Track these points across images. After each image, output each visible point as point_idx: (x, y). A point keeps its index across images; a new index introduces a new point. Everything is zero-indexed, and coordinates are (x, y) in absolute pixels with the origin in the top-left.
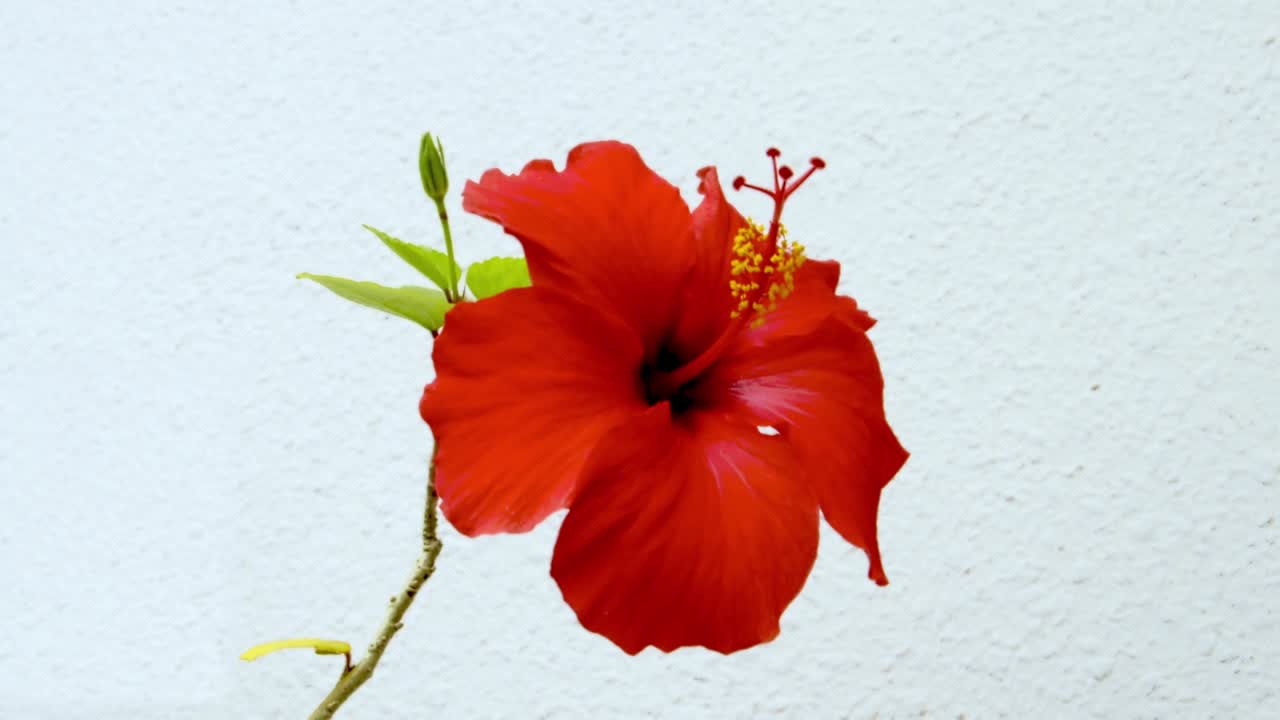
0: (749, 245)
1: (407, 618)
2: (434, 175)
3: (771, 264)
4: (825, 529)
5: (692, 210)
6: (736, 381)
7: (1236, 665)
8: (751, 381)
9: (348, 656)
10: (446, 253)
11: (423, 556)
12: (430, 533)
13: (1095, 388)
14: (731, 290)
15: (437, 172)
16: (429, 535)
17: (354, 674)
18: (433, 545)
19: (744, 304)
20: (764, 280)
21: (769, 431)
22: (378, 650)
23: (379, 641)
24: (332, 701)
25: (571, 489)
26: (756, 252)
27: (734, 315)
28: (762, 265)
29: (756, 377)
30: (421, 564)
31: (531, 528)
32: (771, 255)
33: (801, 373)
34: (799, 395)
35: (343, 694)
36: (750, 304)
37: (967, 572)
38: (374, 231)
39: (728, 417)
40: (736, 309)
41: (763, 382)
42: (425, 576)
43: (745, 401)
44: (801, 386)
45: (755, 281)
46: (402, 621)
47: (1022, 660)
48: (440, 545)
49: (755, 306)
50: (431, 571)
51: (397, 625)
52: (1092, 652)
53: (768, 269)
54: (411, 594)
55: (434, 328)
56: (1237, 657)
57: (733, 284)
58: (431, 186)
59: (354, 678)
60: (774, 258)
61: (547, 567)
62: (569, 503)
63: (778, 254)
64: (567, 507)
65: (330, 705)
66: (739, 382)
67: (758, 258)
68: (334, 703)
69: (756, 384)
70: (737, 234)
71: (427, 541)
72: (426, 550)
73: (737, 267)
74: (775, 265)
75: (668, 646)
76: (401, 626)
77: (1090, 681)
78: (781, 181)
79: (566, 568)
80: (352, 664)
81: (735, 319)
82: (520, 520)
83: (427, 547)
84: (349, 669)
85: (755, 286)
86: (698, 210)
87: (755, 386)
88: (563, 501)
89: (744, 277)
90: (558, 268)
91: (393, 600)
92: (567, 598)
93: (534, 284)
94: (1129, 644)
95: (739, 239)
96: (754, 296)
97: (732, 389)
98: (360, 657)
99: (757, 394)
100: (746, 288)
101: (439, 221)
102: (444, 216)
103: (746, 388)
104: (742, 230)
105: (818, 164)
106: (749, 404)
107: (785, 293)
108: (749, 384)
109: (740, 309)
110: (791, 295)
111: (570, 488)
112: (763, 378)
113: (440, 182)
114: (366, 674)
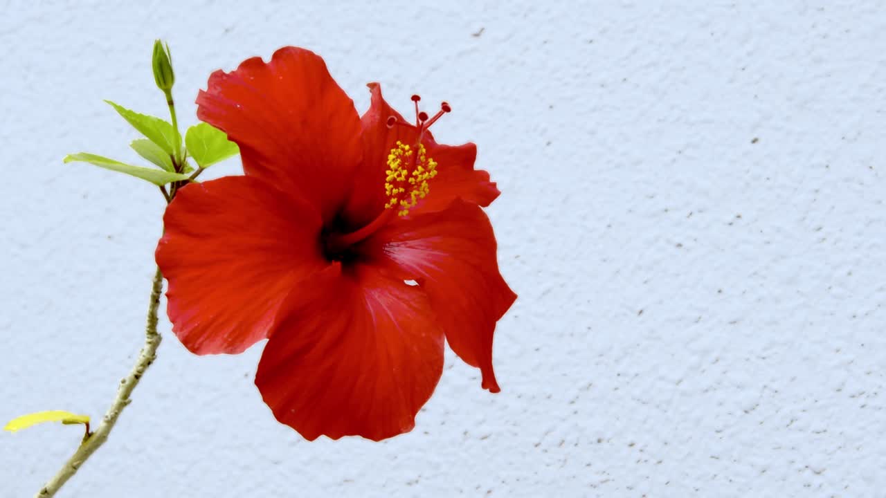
0: (399, 161)
1: (134, 395)
2: (164, 71)
3: (412, 176)
4: (449, 354)
5: (361, 117)
6: (389, 243)
7: (862, 400)
8: (399, 243)
9: (88, 425)
10: (171, 124)
11: (147, 347)
12: (152, 330)
13: (754, 141)
14: (386, 190)
15: (165, 68)
16: (151, 331)
17: (93, 439)
18: (154, 339)
19: (394, 201)
20: (408, 186)
21: (413, 283)
22: (111, 422)
23: (112, 414)
24: (76, 461)
25: (271, 324)
26: (403, 169)
27: (387, 206)
28: (407, 177)
29: (404, 240)
30: (145, 353)
31: (242, 351)
32: (413, 170)
33: (436, 240)
34: (433, 255)
35: (84, 455)
36: (399, 201)
37: (641, 312)
38: (116, 106)
39: (382, 271)
40: (389, 203)
41: (408, 245)
42: (149, 363)
43: (395, 258)
44: (435, 248)
45: (402, 187)
46: (130, 398)
47: (684, 394)
48: (160, 339)
49: (402, 202)
50: (153, 359)
51: (127, 401)
52: (740, 387)
53: (411, 180)
54: (137, 377)
55: (162, 184)
56: (863, 393)
57: (388, 186)
58: (162, 82)
59: (92, 441)
60: (415, 173)
61: (253, 377)
62: (270, 335)
63: (418, 170)
64: (268, 338)
65: (75, 464)
66: (391, 244)
67: (405, 172)
68: (78, 462)
69: (403, 246)
70: (390, 153)
71: (149, 336)
72: (150, 343)
73: (391, 175)
74: (416, 177)
75: (336, 436)
76: (130, 401)
77: (740, 413)
78: (420, 122)
79: (267, 380)
80: (90, 432)
81: (388, 209)
82: (234, 345)
83: (150, 340)
84: (89, 435)
85: (402, 190)
86: (365, 116)
87: (403, 248)
88: (265, 333)
89: (395, 183)
90: (263, 164)
91: (123, 382)
92: (265, 400)
93: (246, 174)
94: (773, 380)
95: (391, 157)
96: (401, 197)
97: (386, 249)
98: (98, 426)
99: (404, 254)
100: (395, 191)
101: (167, 108)
102: (171, 103)
103: (396, 249)
104: (393, 150)
105: (446, 108)
106: (397, 261)
107: (423, 195)
108: (398, 246)
109: (391, 203)
110: (427, 196)
111: (269, 324)
112: (407, 242)
113: (168, 77)
114: (103, 438)
